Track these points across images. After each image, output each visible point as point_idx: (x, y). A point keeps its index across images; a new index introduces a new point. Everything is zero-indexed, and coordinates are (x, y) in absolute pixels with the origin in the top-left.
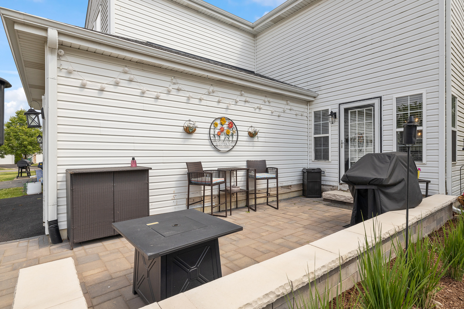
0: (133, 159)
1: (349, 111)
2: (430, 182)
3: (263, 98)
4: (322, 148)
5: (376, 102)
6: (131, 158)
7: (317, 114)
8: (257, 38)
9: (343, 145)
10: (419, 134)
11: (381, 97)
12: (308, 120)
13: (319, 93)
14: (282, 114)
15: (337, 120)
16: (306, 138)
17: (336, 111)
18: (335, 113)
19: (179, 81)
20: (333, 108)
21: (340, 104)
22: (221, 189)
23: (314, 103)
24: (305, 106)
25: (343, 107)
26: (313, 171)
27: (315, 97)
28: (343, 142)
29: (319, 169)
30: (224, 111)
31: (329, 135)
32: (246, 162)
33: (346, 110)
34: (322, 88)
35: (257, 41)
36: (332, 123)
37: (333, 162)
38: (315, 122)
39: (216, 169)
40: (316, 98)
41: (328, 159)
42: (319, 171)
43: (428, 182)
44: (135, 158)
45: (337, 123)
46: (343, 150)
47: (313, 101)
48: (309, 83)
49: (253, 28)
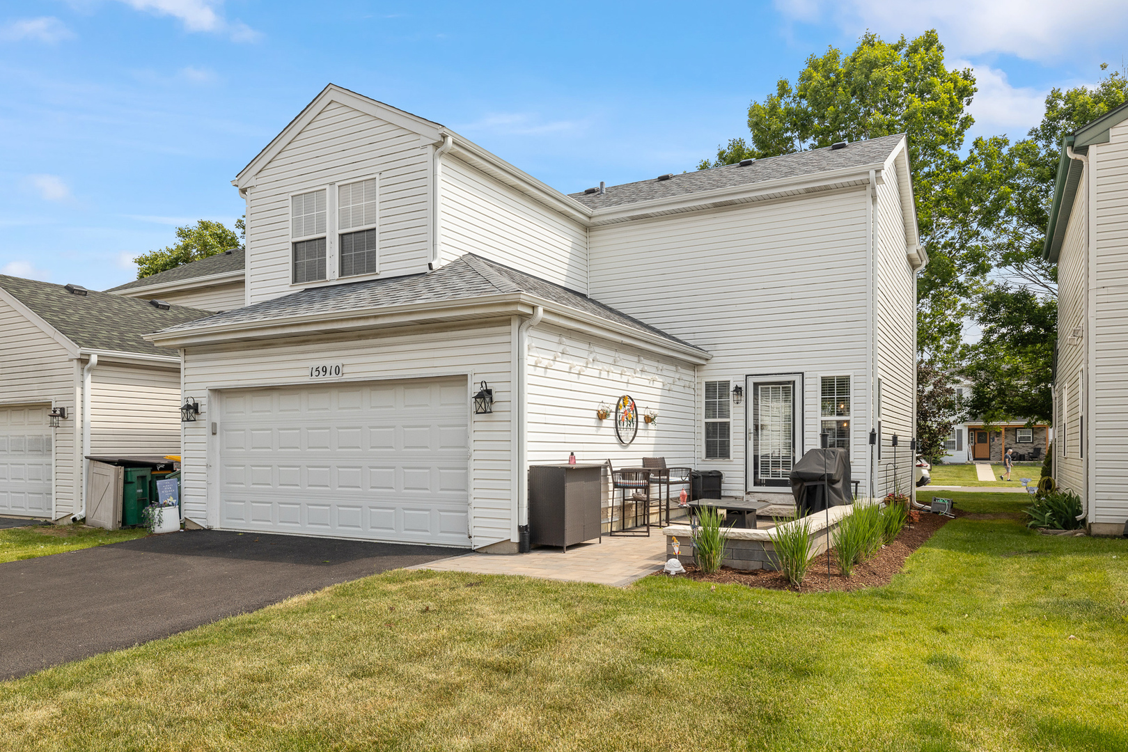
0: (572, 454)
1: (760, 387)
2: (859, 482)
3: (656, 364)
4: (718, 439)
5: (797, 379)
6: (570, 453)
7: (710, 388)
8: (592, 234)
9: (752, 436)
10: (845, 425)
11: (803, 374)
12: (696, 394)
13: (714, 353)
14: (673, 388)
15: (743, 398)
16: (692, 423)
17: (742, 384)
18: (741, 388)
19: (597, 349)
20: (735, 380)
21: (747, 376)
22: (626, 498)
23: (705, 368)
24: (692, 373)
25: (751, 381)
26: (711, 475)
27: (707, 360)
28: (752, 431)
29: (719, 472)
30: (624, 386)
31: (731, 420)
32: (642, 460)
33: (756, 385)
34: (719, 347)
35: (591, 239)
36: (737, 403)
37: (736, 461)
38: (706, 398)
39: (619, 469)
40: (709, 362)
41: (729, 457)
42: (718, 474)
43: (857, 483)
44: (574, 453)
45: (743, 404)
46: (751, 443)
47: (704, 365)
48: (697, 336)
49: (590, 218)
